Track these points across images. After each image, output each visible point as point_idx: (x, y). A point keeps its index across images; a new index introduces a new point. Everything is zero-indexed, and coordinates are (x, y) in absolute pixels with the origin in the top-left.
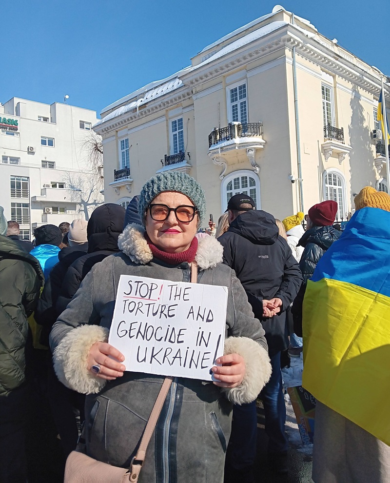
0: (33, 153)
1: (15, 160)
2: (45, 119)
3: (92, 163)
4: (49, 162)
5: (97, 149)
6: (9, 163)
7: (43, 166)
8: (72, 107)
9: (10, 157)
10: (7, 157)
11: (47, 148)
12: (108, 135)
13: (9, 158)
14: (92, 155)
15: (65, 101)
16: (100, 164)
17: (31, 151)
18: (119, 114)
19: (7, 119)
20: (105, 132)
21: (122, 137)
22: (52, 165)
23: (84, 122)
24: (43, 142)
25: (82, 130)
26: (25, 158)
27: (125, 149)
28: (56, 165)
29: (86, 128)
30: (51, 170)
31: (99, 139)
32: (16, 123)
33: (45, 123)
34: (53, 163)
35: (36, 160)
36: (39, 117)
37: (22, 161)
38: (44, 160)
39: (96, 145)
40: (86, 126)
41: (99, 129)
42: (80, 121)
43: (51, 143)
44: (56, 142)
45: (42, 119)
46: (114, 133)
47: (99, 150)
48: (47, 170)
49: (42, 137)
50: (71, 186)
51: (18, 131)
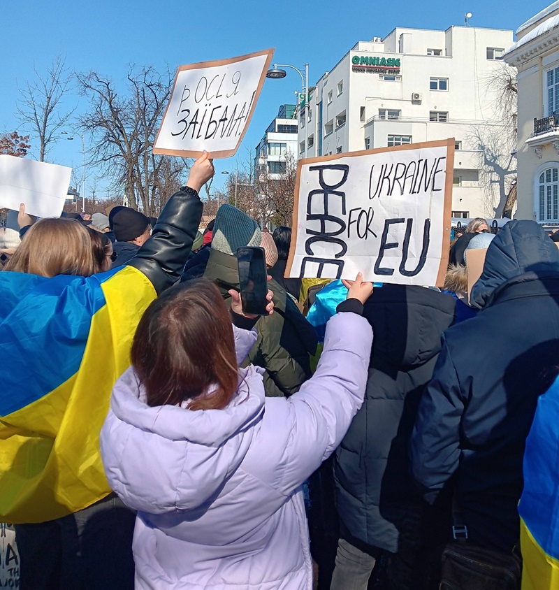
0: (419, 102)
1: (394, 114)
2: (437, 53)
3: (503, 109)
4: (440, 113)
5: (510, 87)
6: (387, 119)
7: (432, 119)
8: (477, 29)
9: (388, 110)
10: (385, 110)
11: (438, 93)
12: (526, 66)
13: (387, 112)
14: (504, 97)
15: (466, 23)
16: (514, 110)
17: (416, 100)
18: (545, 30)
19: (386, 59)
20: (522, 61)
21: (550, 65)
22: (443, 117)
23: (493, 49)
24: (433, 86)
25: (490, 61)
26: (408, 110)
27: (554, 84)
28: (450, 116)
29: (497, 58)
30: (442, 124)
31: (513, 72)
32: (397, 63)
33: (437, 59)
34: (446, 113)
35: (423, 111)
36: (429, 50)
37: (404, 115)
38: (433, 110)
39: (510, 82)
40: (496, 54)
41: (513, 58)
42: (487, 48)
43: (443, 85)
44: (450, 84)
45: (433, 52)
46: (537, 60)
47: (513, 89)
48: (438, 125)
49: (431, 78)
50: (482, 147)
51: (400, 74)
